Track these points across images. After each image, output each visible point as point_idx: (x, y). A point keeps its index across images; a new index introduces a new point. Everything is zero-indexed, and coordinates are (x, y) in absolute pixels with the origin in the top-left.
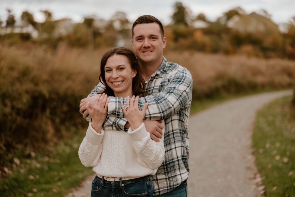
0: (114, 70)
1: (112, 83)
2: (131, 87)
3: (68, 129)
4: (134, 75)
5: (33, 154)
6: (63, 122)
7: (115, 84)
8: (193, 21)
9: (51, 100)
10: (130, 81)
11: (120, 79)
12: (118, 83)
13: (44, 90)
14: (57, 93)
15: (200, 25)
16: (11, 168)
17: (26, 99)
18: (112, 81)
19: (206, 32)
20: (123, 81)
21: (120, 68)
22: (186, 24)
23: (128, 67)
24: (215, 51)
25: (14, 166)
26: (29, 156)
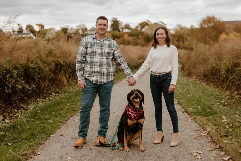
0: (160, 35)
1: (159, 39)
2: (165, 41)
3: (72, 81)
4: (166, 37)
5: (60, 92)
6: (70, 77)
7: (160, 39)
8: (123, 29)
9: (64, 66)
10: (165, 38)
11: (162, 38)
12: (161, 39)
13: (61, 61)
14: (66, 63)
15: (126, 31)
16: (52, 97)
17: (53, 64)
18: (159, 38)
19: (130, 35)
20: (163, 39)
21: (162, 34)
22: (119, 31)
23: (165, 33)
24: (136, 44)
25: (53, 96)
26: (58, 92)
